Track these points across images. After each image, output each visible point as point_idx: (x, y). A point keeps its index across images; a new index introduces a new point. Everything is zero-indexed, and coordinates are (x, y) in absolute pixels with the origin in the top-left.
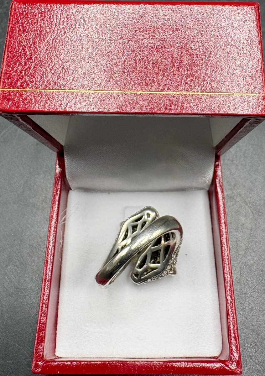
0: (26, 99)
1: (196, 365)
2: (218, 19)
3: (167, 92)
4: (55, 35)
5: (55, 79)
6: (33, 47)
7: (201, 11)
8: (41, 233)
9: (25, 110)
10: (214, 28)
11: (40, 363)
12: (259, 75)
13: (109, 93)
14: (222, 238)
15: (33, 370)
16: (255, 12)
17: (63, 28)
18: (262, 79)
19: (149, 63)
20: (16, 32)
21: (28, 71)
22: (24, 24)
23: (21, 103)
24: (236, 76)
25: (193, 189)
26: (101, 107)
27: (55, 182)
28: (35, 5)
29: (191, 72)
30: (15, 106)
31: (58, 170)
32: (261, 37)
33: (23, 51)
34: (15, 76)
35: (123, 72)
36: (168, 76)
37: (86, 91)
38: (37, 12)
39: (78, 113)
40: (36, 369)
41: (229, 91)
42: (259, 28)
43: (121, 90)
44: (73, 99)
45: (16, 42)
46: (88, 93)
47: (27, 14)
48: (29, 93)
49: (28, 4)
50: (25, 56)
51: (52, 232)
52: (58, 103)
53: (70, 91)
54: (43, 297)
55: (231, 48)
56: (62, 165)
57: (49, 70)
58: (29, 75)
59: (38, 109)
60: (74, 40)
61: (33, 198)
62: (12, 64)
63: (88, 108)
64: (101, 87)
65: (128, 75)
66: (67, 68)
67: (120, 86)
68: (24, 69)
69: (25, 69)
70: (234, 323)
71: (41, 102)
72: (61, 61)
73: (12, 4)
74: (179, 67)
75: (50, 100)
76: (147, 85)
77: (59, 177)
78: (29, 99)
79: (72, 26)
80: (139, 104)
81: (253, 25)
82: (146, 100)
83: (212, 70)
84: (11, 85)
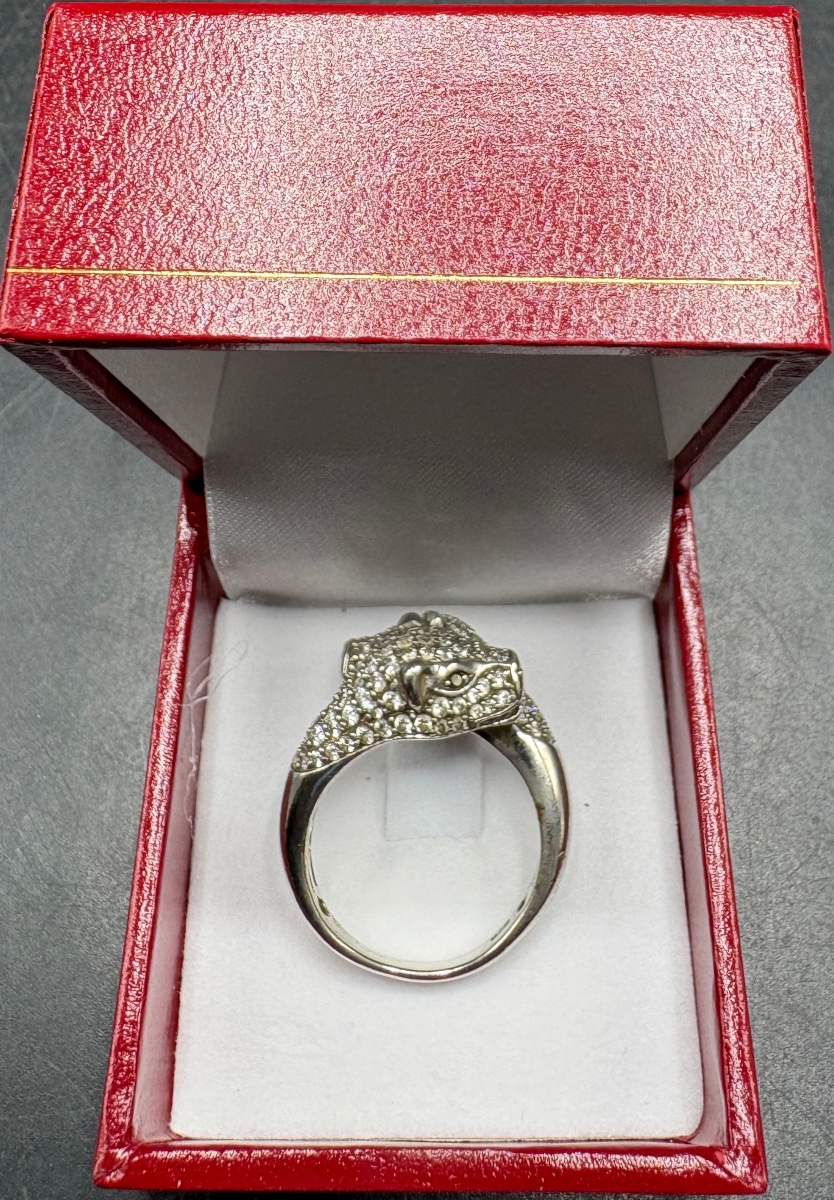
0: (88, 300)
1: (620, 1161)
2: (672, 57)
3: (518, 276)
4: (178, 107)
5: (177, 239)
6: (110, 142)
7: (621, 34)
8: (128, 709)
9: (82, 332)
10: (660, 83)
11: (121, 1154)
12: (800, 226)
13: (340, 280)
14: (699, 748)
15: (99, 1176)
16: (784, 35)
17: (203, 84)
18: (811, 236)
19: (465, 190)
20: (59, 98)
21: (96, 216)
22: (86, 75)
23: (71, 311)
24: (730, 227)
25: (608, 597)
26: (316, 324)
27: (177, 573)
28: (119, 19)
29: (592, 217)
30: (53, 321)
31: (186, 533)
32: (806, 111)
33: (79, 154)
34: (54, 229)
35: (382, 216)
36: (521, 227)
37: (270, 275)
38: (125, 37)
39: (245, 341)
40: (109, 1174)
41: (708, 273)
42: (798, 85)
43: (376, 272)
44: (230, 301)
45: (62, 129)
46: (276, 279)
47: (94, 44)
48: (97, 282)
49: (97, 14)
50: (88, 170)
51: (165, 729)
52: (186, 312)
53: (223, 274)
54: (135, 937)
55: (713, 143)
56: (198, 519)
57: (159, 213)
58: (96, 226)
59: (125, 329)
60: (235, 122)
61: (103, 601)
62: (47, 194)
63: (278, 327)
64: (317, 263)
65: (400, 227)
66: (214, 205)
67: (375, 259)
68: (82, 207)
69: (86, 208)
70: (740, 1024)
71: (133, 308)
72: (196, 184)
73: (52, 15)
74: (554, 202)
75: (161, 303)
76: (457, 257)
77: (189, 556)
78: (98, 299)
79: (229, 78)
80: (432, 313)
81: (780, 73)
82: (453, 301)
83: (657, 209)
84: (42, 256)
